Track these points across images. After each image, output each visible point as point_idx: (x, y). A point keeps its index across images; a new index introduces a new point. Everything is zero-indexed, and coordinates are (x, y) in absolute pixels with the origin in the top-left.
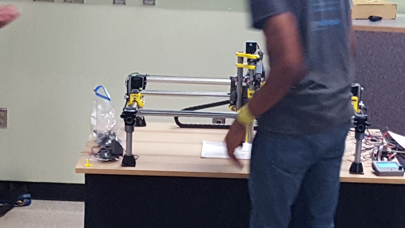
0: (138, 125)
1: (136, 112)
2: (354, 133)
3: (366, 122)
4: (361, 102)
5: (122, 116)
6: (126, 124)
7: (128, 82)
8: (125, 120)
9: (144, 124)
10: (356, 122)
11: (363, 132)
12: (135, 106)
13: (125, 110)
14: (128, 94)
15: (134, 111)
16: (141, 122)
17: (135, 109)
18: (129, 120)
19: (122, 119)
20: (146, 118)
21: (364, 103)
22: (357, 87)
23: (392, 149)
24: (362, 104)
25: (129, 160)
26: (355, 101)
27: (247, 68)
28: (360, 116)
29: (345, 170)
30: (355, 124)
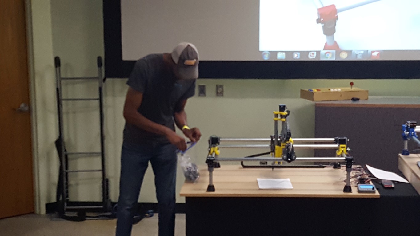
0: (216, 167)
1: (214, 160)
2: (345, 168)
3: (352, 161)
4: (348, 148)
5: (206, 162)
6: (209, 167)
7: (209, 141)
8: (208, 165)
9: (219, 166)
10: (346, 161)
11: (351, 167)
12: (214, 155)
13: (208, 159)
14: (210, 148)
15: (212, 159)
16: (217, 165)
17: (213, 158)
18: (211, 164)
19: (206, 164)
20: (221, 163)
21: (350, 148)
22: (345, 140)
23: (369, 177)
24: (348, 149)
25: (211, 188)
26: (344, 147)
27: (280, 121)
28: (348, 157)
29: (340, 190)
30: (346, 162)
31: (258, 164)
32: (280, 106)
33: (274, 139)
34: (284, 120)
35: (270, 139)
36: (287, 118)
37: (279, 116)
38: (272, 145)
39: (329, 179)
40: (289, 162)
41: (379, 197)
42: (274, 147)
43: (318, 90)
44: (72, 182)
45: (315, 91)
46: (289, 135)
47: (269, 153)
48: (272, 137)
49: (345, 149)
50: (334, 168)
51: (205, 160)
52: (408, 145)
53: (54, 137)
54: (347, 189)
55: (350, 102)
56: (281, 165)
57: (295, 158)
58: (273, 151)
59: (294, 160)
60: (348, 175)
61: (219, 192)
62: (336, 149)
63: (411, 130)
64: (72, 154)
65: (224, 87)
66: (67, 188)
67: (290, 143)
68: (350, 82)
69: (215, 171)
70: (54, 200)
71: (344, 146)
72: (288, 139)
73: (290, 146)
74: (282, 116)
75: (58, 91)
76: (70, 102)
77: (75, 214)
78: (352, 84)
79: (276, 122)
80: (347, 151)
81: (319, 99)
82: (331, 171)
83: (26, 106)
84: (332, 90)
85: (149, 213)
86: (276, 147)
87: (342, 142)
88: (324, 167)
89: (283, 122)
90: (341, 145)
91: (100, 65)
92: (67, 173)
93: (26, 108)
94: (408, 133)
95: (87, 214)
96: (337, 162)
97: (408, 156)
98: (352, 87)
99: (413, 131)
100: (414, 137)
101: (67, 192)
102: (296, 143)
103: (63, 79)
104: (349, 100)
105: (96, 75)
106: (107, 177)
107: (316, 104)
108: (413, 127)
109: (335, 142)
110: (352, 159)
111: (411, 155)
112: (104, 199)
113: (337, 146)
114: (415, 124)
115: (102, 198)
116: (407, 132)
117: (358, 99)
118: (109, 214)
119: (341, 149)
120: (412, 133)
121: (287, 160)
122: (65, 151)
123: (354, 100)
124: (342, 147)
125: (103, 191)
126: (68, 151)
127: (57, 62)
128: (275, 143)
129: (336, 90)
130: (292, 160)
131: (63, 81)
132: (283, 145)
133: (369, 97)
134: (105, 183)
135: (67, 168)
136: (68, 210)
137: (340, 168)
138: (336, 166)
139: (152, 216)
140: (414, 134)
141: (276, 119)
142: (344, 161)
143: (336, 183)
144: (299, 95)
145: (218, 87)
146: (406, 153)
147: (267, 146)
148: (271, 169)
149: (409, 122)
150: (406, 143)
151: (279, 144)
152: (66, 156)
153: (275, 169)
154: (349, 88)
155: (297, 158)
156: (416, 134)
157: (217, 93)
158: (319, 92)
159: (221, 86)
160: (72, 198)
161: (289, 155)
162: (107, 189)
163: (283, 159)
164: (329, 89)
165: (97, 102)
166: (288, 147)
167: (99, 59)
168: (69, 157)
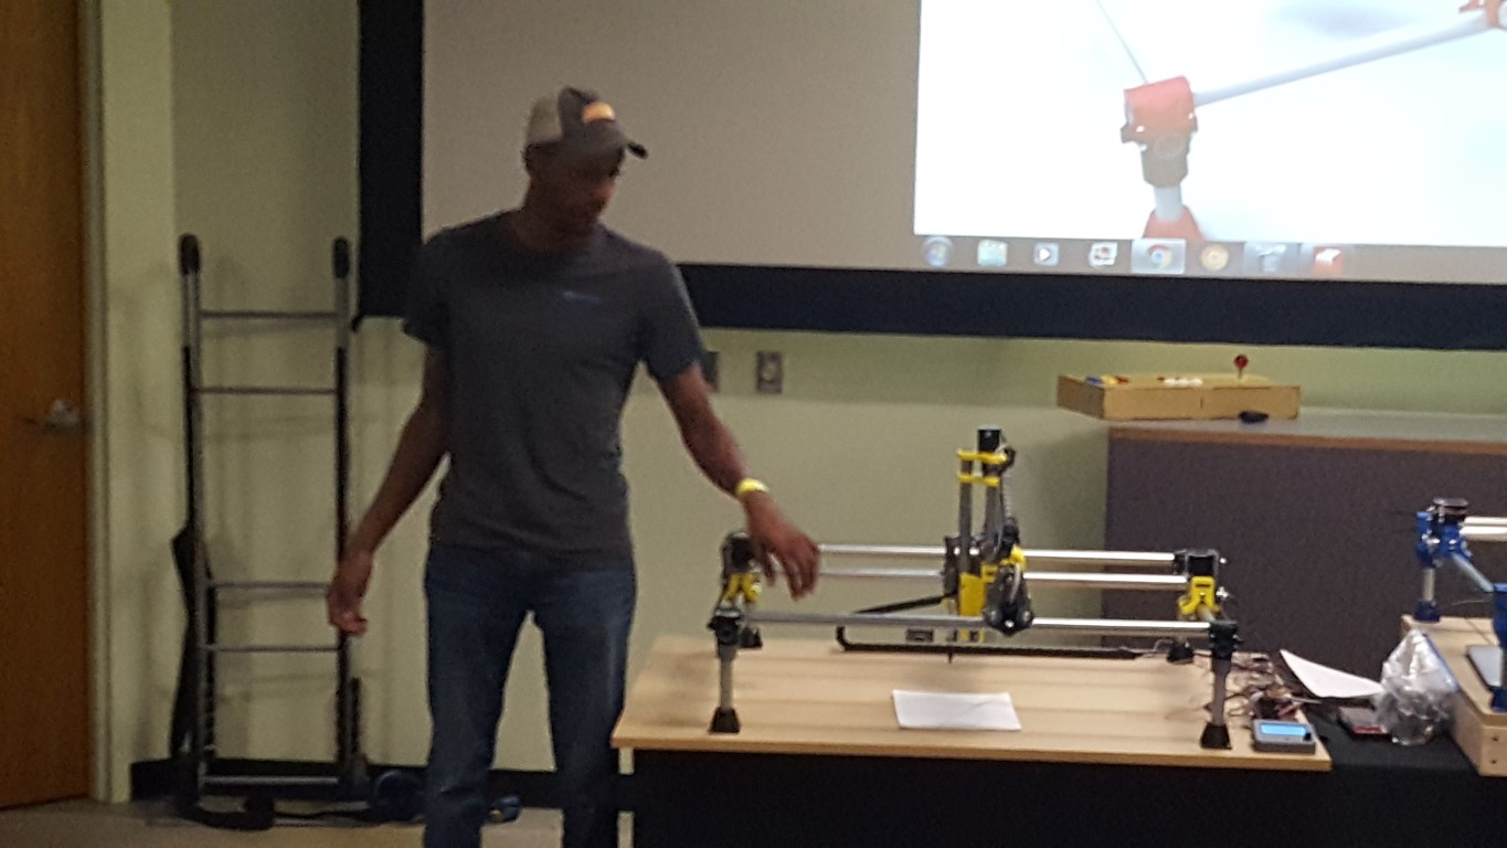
0: (746, 645)
1: (741, 618)
2: (1208, 661)
3: (1235, 636)
4: (1222, 589)
5: (711, 626)
6: (720, 643)
7: (724, 550)
8: (717, 635)
9: (758, 644)
10: (1212, 636)
11: (1229, 657)
12: (740, 599)
13: (718, 613)
14: (726, 576)
15: (734, 614)
16: (752, 641)
17: (738, 610)
18: (726, 634)
19: (712, 633)
20: (763, 630)
21: (1226, 590)
22: (1211, 558)
23: (1294, 694)
24: (1222, 593)
25: (725, 720)
26: (1207, 586)
27: (981, 484)
28: (1221, 622)
29: (1191, 740)
30: (1212, 640)
31: (898, 636)
32: (982, 433)
33: (957, 551)
34: (993, 481)
35: (942, 551)
36: (1007, 474)
37: (977, 465)
38: (952, 570)
39: (1154, 701)
40: (1008, 632)
41: (1327, 768)
42: (957, 581)
43: (1121, 380)
44: (227, 687)
45: (1109, 381)
46: (1012, 536)
47: (936, 601)
48: (949, 543)
49: (1211, 590)
50: (1172, 658)
51: (707, 618)
52: (1438, 582)
53: (169, 522)
54: (1215, 736)
55: (1236, 427)
56: (981, 643)
57: (1032, 618)
58: (953, 589)
59: (1027, 625)
60: (1219, 686)
61: (752, 734)
62: (1177, 593)
63: (1447, 530)
64: (231, 585)
65: (787, 362)
66: (211, 708)
67: (1012, 566)
68: (1236, 355)
69: (743, 659)
70: (161, 751)
71: (1208, 580)
72: (1006, 550)
73: (1013, 575)
74: (987, 469)
75: (189, 359)
76: (230, 397)
77: (236, 805)
78: (1241, 362)
79: (966, 489)
80: (1218, 600)
81: (1122, 411)
82: (1160, 670)
83: (69, 410)
84: (1170, 382)
85: (501, 808)
86: (965, 577)
87: (1200, 567)
88: (1133, 656)
89: (991, 491)
90: (1197, 580)
91: (341, 265)
92: (211, 657)
93: (72, 419)
94: (1436, 541)
95: (281, 806)
96: (1181, 637)
97: (1437, 625)
98: (1240, 375)
99: (1456, 535)
100: (1458, 559)
101: (210, 723)
102: (1033, 564)
103: (208, 315)
104: (1232, 419)
105: (329, 305)
106: (354, 672)
107: (1113, 431)
108: (1455, 519)
109: (1177, 567)
110: (1235, 630)
111: (1445, 621)
112: (341, 754)
113: (1181, 579)
114: (1462, 512)
115: (334, 749)
116: (1434, 535)
117: (1261, 418)
118: (361, 805)
119: (1196, 594)
120: (1453, 542)
121: (1000, 626)
122: (209, 575)
123: (1248, 417)
124: (1200, 586)
125: (341, 724)
126: (220, 576)
127: (190, 254)
128: (964, 562)
129: (1184, 382)
130: (1020, 626)
131: (207, 324)
132: (990, 574)
133: (1303, 410)
134: (349, 695)
135: (211, 638)
136: (214, 790)
137: (1191, 662)
138: (1179, 652)
139: (513, 818)
140: (1458, 544)
141: (965, 477)
142: (1205, 635)
143: (1174, 715)
144: (1053, 396)
145: (762, 359)
146: (1428, 615)
147: (933, 573)
148: (943, 658)
149: (1441, 502)
150: (1430, 576)
151: (974, 569)
152: (211, 593)
153: (957, 659)
154: (1232, 378)
155: (1036, 621)
156: (1464, 545)
157: (760, 380)
158: (1125, 386)
159: (776, 357)
160: (225, 749)
161: (1009, 609)
162: (356, 717)
163: (988, 622)
164: (1162, 379)
165: (327, 405)
166: (1004, 578)
167: (340, 247)
168: (221, 596)
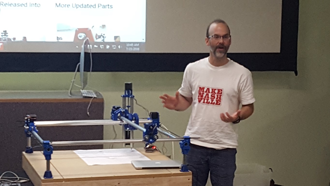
52: (31, 141)
63: (31, 124)
94: (28, 127)
99: (33, 125)
108: (32, 120)
111: (34, 152)
114: (35, 118)
140: (34, 128)
146: (30, 151)
149: (28, 116)
